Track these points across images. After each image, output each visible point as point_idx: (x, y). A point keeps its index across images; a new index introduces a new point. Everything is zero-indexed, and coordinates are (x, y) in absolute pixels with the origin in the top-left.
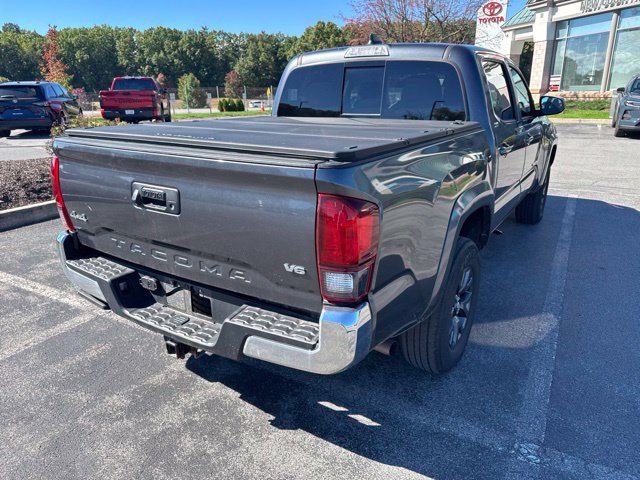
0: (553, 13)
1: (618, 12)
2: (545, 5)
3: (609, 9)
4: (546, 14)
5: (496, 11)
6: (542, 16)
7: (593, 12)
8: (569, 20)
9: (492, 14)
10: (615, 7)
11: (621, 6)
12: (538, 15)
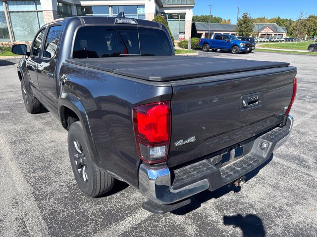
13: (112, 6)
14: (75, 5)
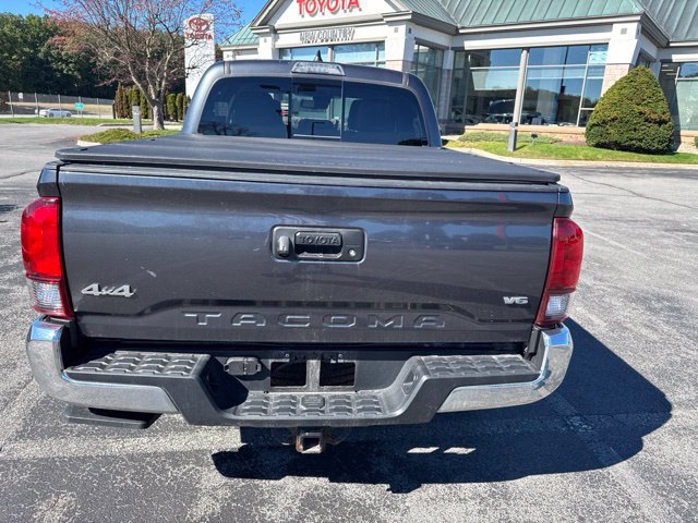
0: (276, 39)
1: (332, 46)
2: (268, 30)
3: (324, 43)
4: (269, 39)
5: (204, 28)
6: (265, 41)
7: (311, 44)
8: (291, 48)
9: (199, 30)
10: (329, 43)
11: (334, 43)
12: (261, 40)
13: (528, 49)
14: (452, 49)
